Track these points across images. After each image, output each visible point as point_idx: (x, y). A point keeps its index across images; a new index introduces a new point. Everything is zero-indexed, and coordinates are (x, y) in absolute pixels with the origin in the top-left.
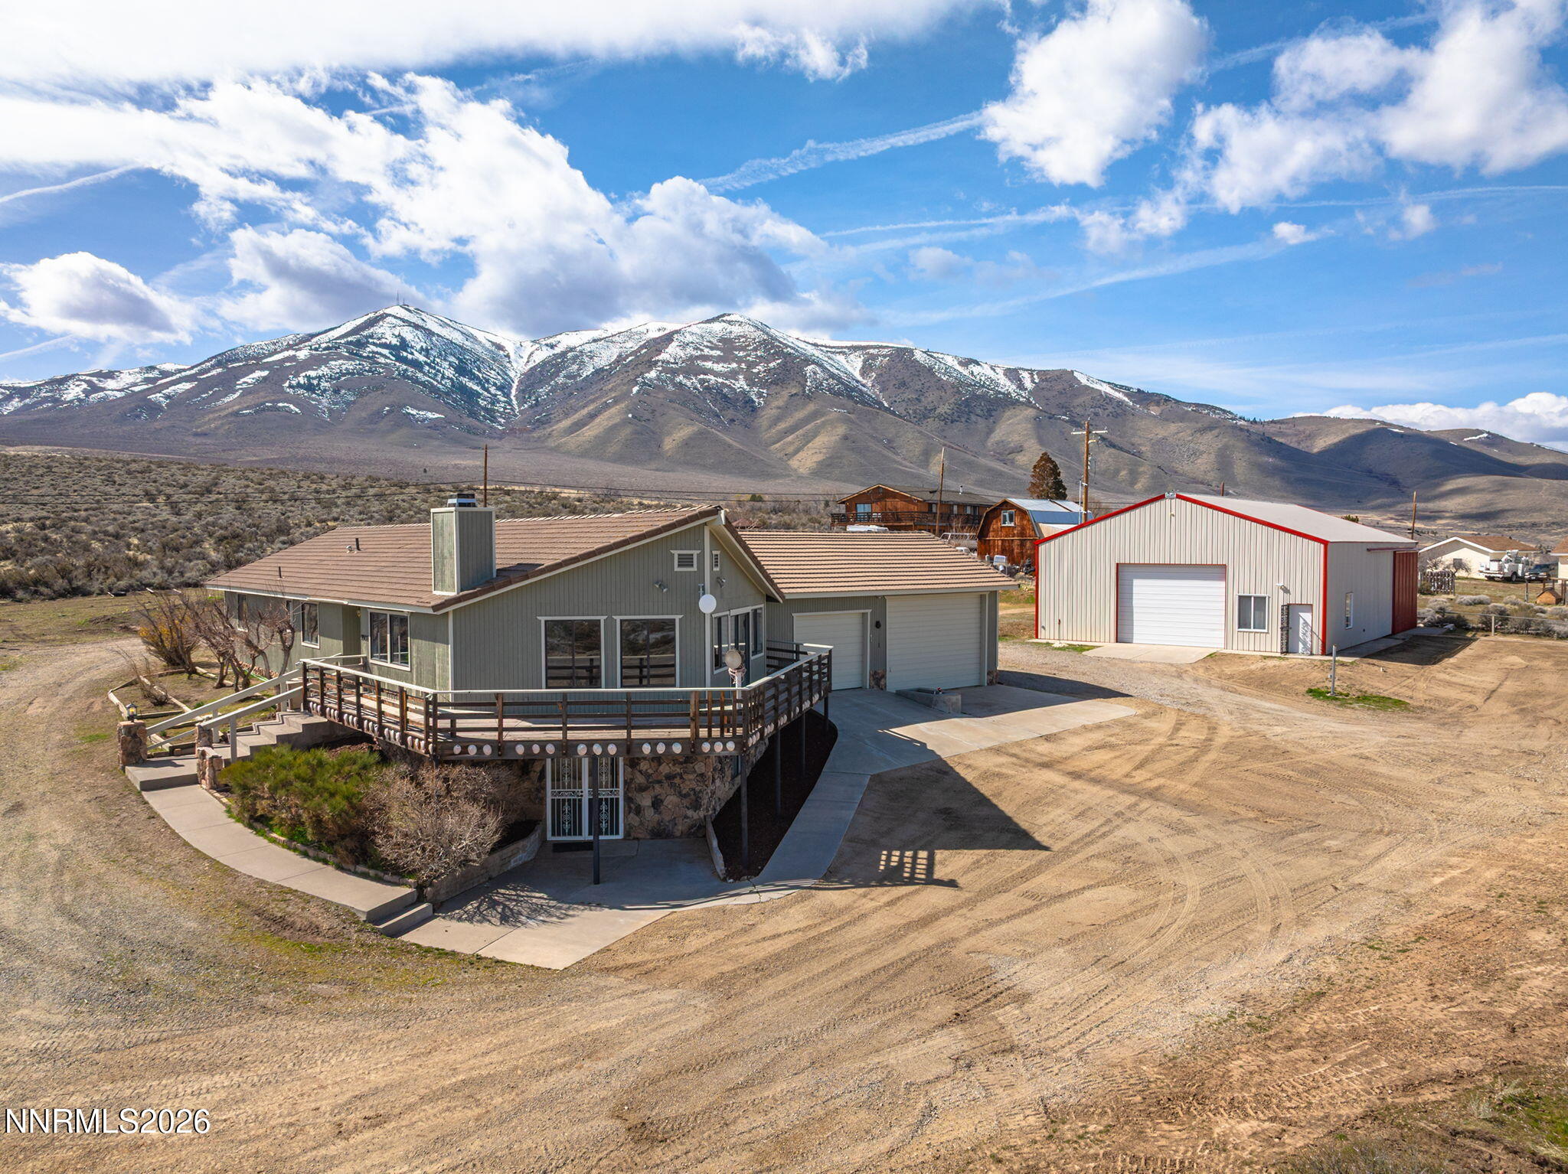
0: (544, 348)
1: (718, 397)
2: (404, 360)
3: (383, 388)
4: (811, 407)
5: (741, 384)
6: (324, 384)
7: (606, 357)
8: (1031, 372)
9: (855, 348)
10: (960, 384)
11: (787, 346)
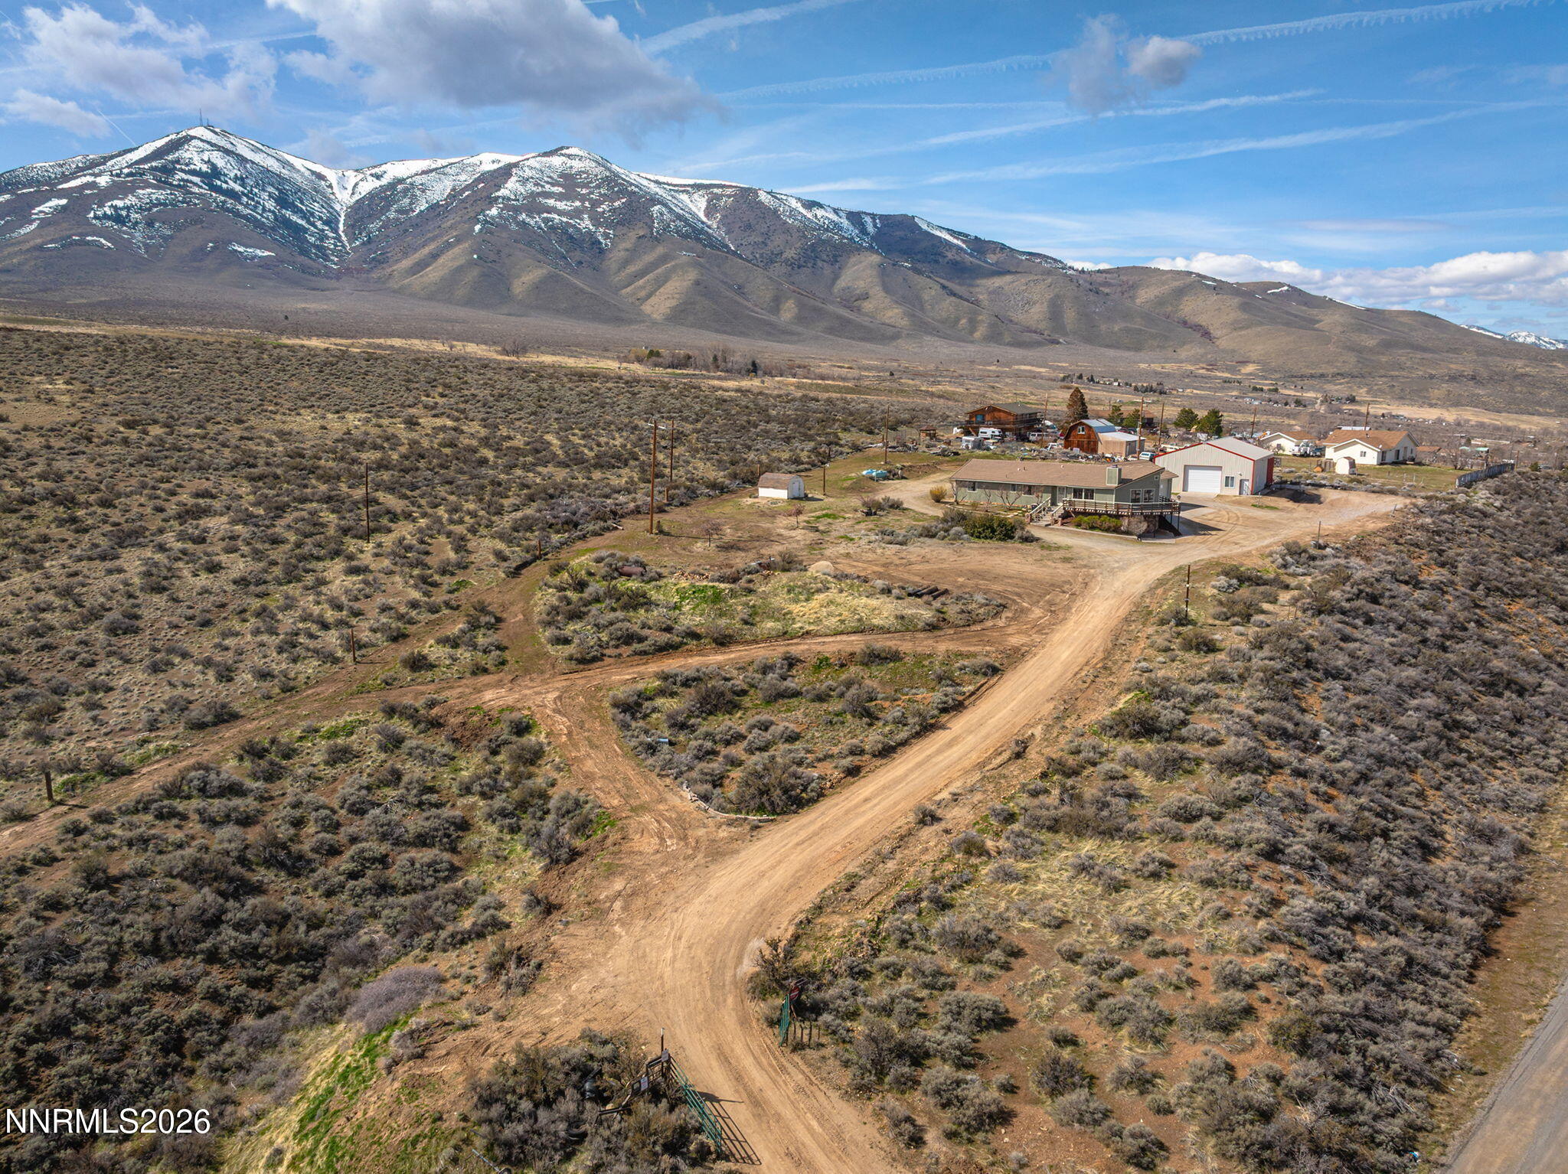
0: (370, 178)
1: (564, 237)
2: (218, 190)
3: (202, 222)
4: (660, 250)
5: (586, 224)
6: (134, 216)
7: (440, 190)
8: (873, 216)
9: (698, 187)
10: (806, 227)
11: (632, 184)
